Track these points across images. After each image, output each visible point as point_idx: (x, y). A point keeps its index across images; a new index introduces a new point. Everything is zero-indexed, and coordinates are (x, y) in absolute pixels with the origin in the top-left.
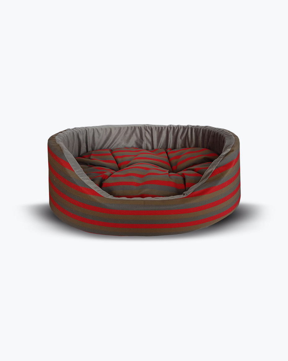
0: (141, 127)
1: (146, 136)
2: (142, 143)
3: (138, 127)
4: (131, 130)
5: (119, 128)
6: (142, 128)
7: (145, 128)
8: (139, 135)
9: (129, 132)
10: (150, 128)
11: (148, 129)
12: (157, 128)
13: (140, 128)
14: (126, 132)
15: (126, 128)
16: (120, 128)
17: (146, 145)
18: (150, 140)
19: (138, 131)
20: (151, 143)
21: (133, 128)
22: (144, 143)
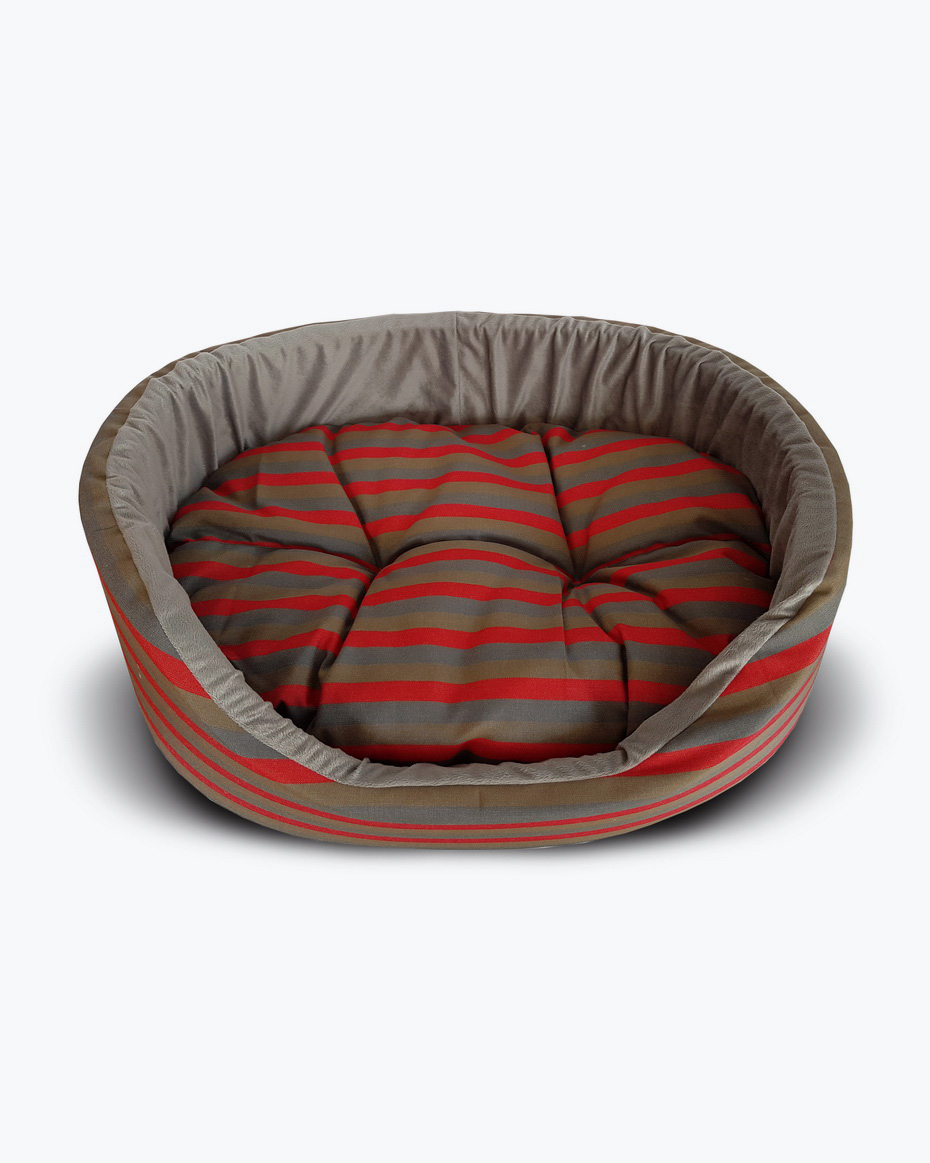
0: (443, 332)
1: (463, 368)
2: (450, 394)
3: (433, 333)
4: (403, 342)
5: (353, 339)
6: (448, 334)
7: (462, 334)
8: (436, 363)
9: (396, 352)
10: (481, 333)
11: (472, 339)
12: (511, 337)
13: (438, 333)
14: (384, 353)
15: (382, 339)
16: (357, 341)
17: (467, 400)
18: (483, 382)
19: (430, 347)
20: (486, 392)
21: (412, 335)
22: (456, 394)
